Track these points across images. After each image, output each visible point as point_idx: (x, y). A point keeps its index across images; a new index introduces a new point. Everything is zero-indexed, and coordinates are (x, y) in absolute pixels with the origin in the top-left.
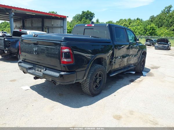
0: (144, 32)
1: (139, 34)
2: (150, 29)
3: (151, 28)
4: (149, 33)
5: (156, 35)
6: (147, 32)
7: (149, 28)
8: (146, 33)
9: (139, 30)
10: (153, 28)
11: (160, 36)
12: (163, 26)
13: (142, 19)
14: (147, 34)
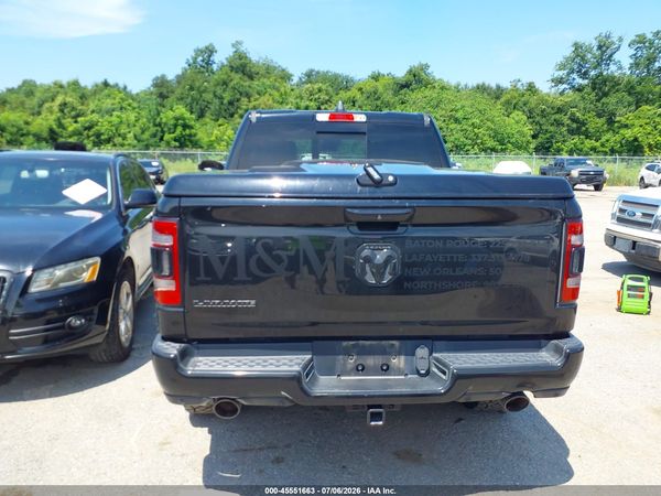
0: (154, 135)
1: (139, 141)
2: (176, 126)
3: (177, 119)
4: (175, 140)
5: (196, 145)
6: (167, 137)
7: (172, 122)
8: (161, 139)
9: (135, 126)
10: (184, 119)
11: (211, 146)
12: (207, 114)
13: (125, 88)
14: (168, 143)
